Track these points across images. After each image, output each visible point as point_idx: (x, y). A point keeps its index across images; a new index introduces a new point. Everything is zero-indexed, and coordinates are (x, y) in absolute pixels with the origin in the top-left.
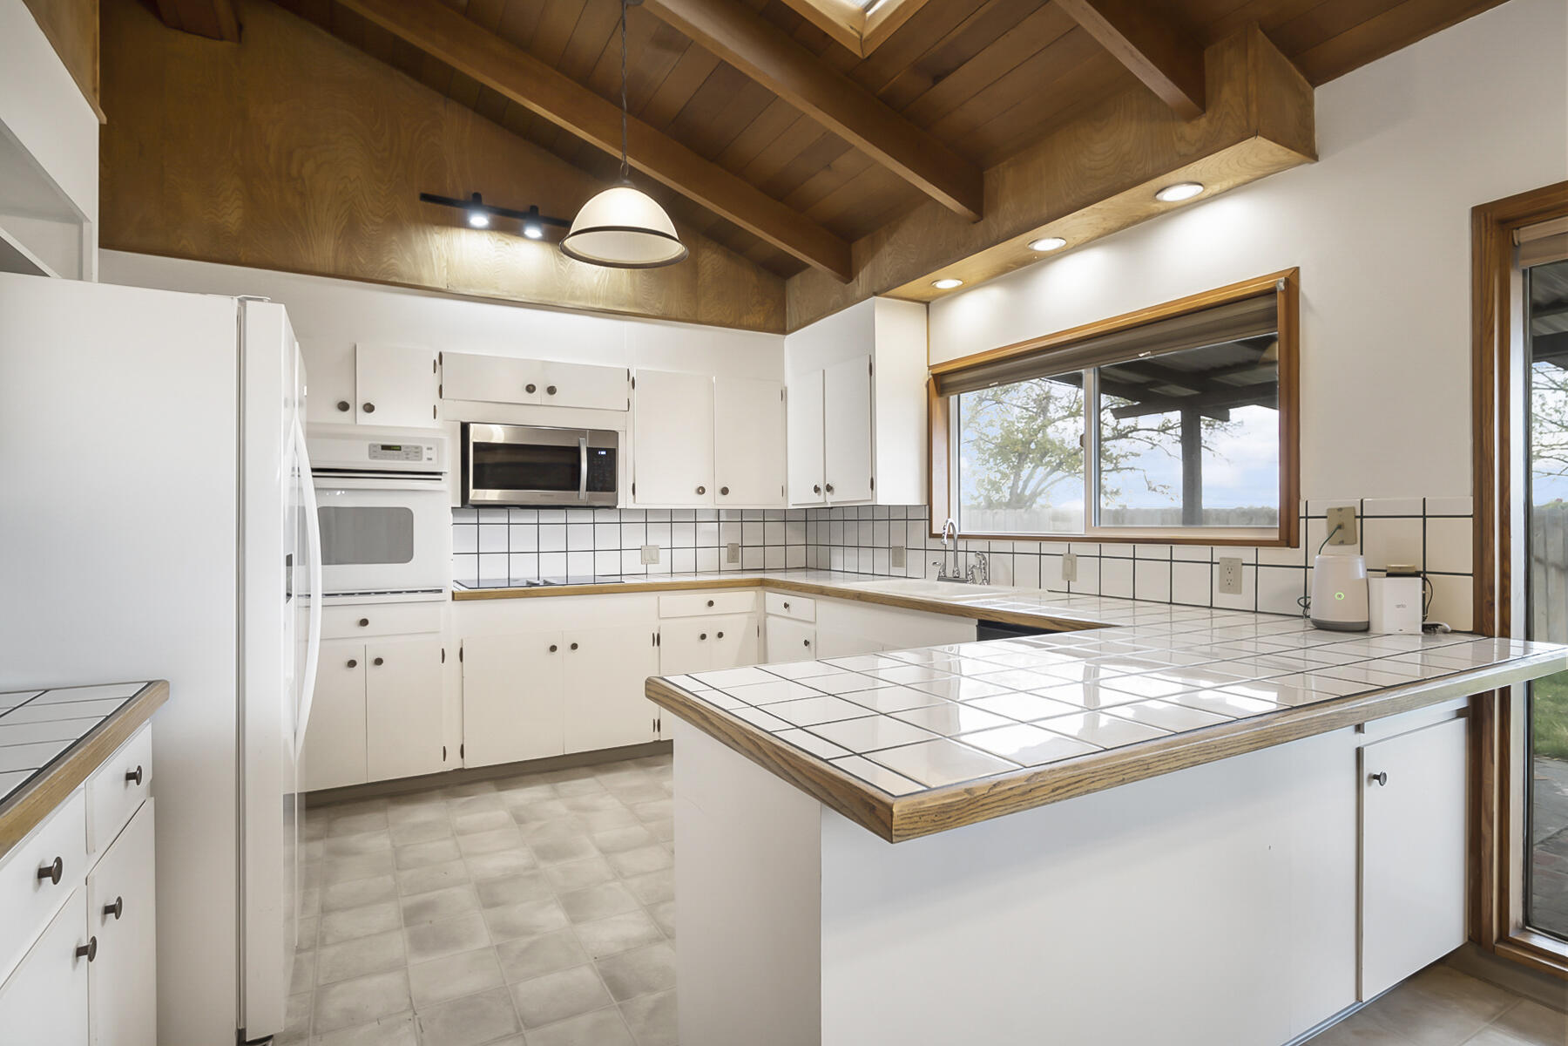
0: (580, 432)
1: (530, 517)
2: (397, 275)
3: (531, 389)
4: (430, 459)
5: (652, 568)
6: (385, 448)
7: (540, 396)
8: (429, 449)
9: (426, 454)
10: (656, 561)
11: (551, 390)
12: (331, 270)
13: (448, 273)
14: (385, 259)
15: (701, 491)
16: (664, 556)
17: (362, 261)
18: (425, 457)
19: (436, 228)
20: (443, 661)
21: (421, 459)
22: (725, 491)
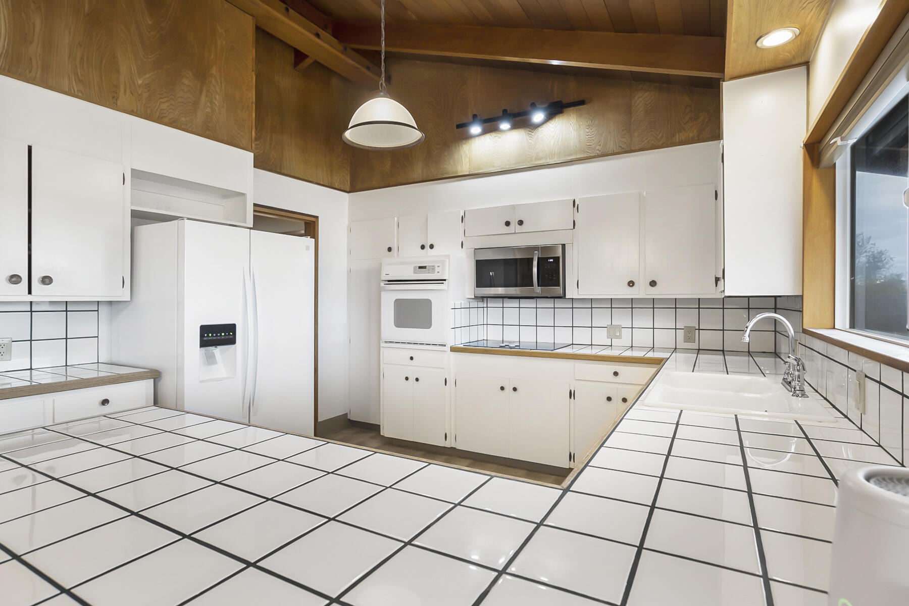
0: (536, 248)
1: (515, 303)
2: (446, 173)
3: (508, 224)
4: (438, 272)
5: (616, 342)
6: (420, 267)
7: (514, 226)
8: (438, 266)
9: (437, 269)
10: (620, 337)
11: (521, 223)
12: (420, 180)
13: (470, 165)
14: (442, 166)
15: (631, 284)
16: (626, 333)
17: (433, 171)
18: (436, 272)
19: (464, 141)
20: (446, 385)
21: (434, 273)
22: (653, 284)
